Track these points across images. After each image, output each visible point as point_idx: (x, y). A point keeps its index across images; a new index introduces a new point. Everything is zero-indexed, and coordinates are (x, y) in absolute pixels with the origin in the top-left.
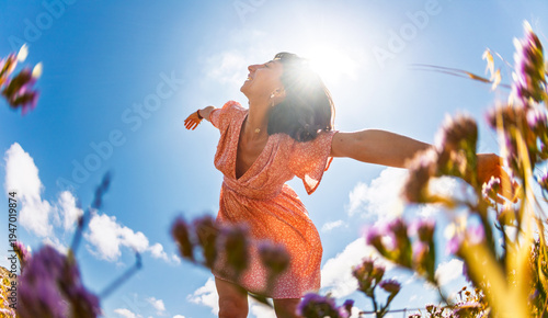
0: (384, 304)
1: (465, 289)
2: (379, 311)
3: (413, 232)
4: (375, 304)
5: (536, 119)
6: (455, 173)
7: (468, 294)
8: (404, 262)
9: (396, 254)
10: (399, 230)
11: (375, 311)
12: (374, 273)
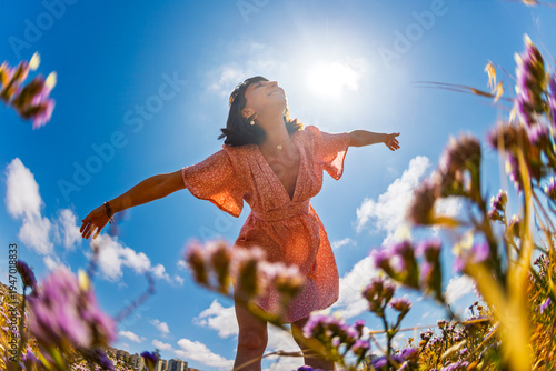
0: (395, 323)
1: (476, 304)
2: (390, 330)
3: (419, 253)
4: (386, 324)
5: (538, 133)
6: (460, 193)
7: (480, 308)
8: (412, 283)
9: (404, 275)
10: (406, 251)
11: (386, 330)
12: (383, 293)
